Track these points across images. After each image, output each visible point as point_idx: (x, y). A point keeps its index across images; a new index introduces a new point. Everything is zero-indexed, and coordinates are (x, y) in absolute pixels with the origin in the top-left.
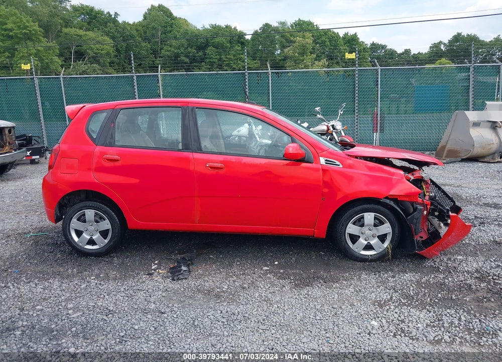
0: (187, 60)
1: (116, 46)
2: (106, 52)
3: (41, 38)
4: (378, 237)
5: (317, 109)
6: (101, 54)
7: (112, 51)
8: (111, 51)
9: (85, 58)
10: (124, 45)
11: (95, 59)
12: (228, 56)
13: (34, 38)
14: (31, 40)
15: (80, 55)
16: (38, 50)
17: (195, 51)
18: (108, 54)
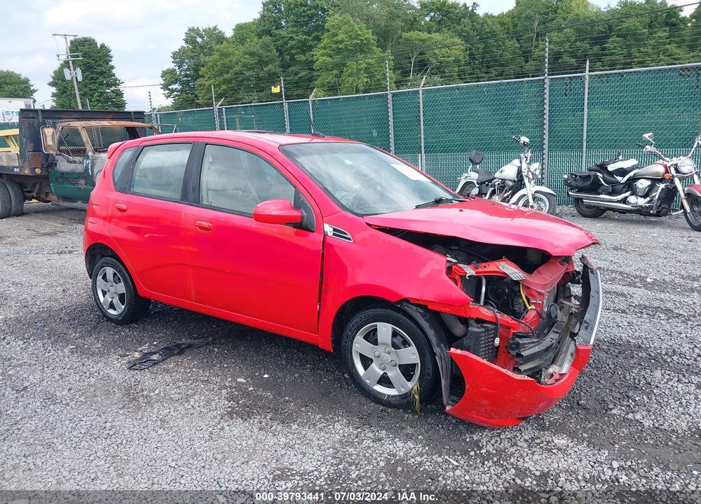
0: (573, 61)
1: (471, 49)
2: (453, 58)
3: (374, 48)
4: (400, 366)
5: (646, 136)
6: (448, 62)
7: (463, 58)
8: (461, 58)
9: (428, 68)
10: (481, 46)
11: (440, 70)
12: (642, 49)
13: (365, 49)
14: (362, 51)
15: (422, 66)
16: (370, 64)
17: (587, 45)
18: (456, 61)
